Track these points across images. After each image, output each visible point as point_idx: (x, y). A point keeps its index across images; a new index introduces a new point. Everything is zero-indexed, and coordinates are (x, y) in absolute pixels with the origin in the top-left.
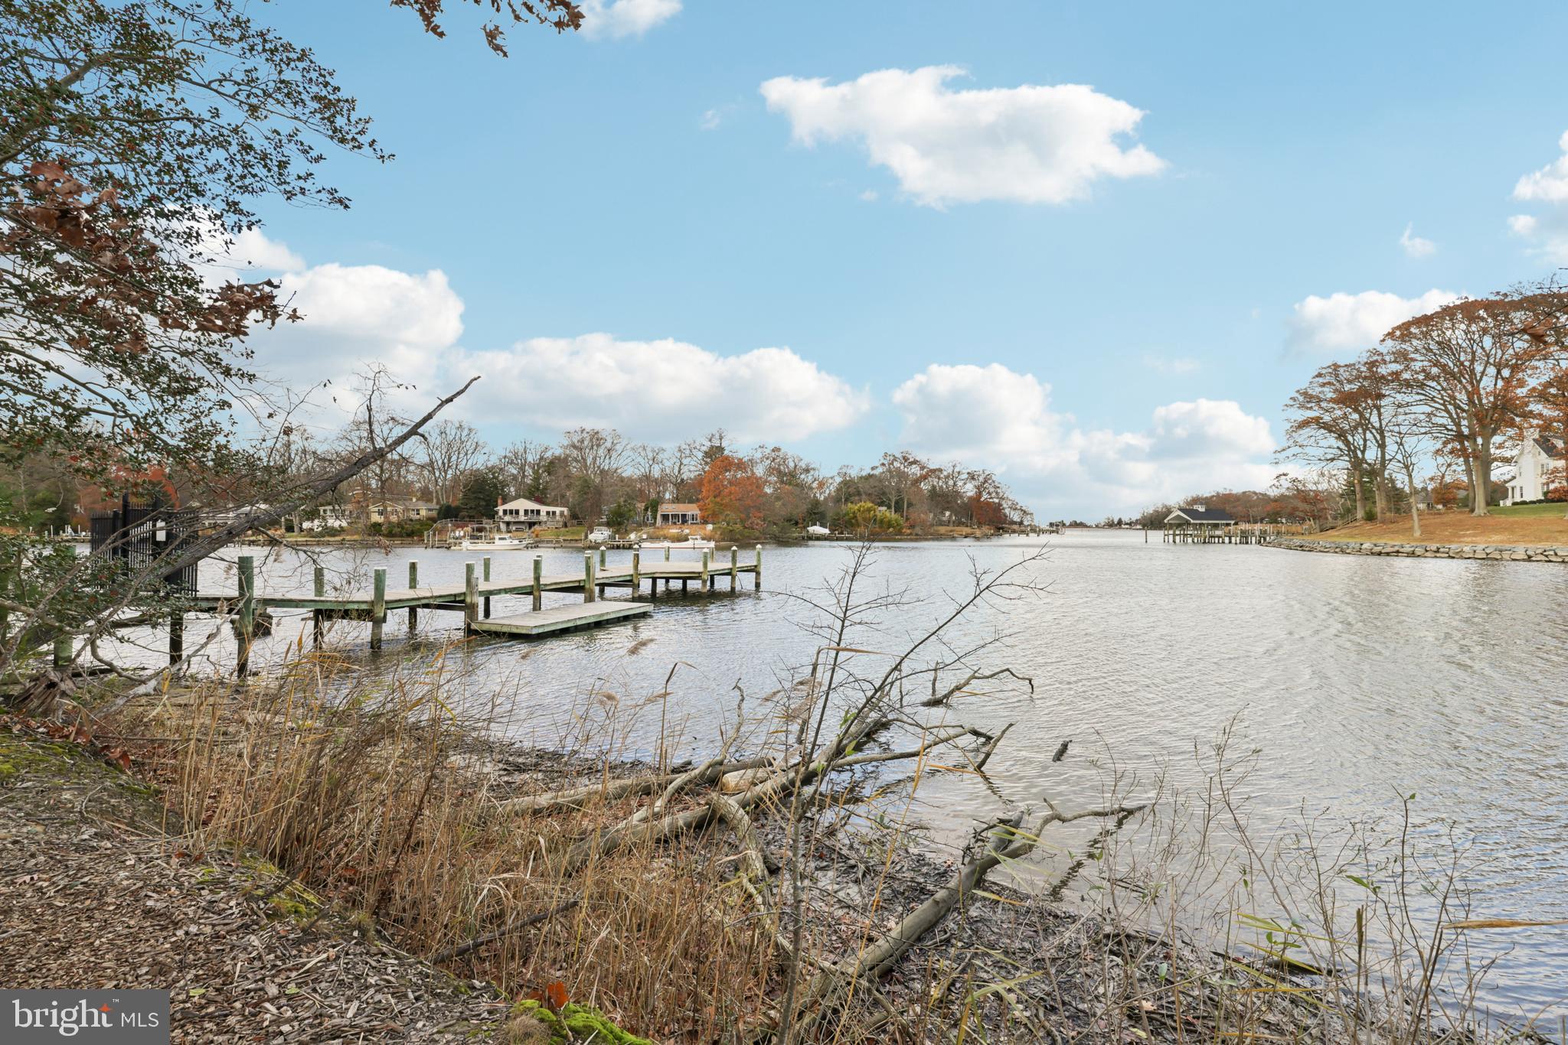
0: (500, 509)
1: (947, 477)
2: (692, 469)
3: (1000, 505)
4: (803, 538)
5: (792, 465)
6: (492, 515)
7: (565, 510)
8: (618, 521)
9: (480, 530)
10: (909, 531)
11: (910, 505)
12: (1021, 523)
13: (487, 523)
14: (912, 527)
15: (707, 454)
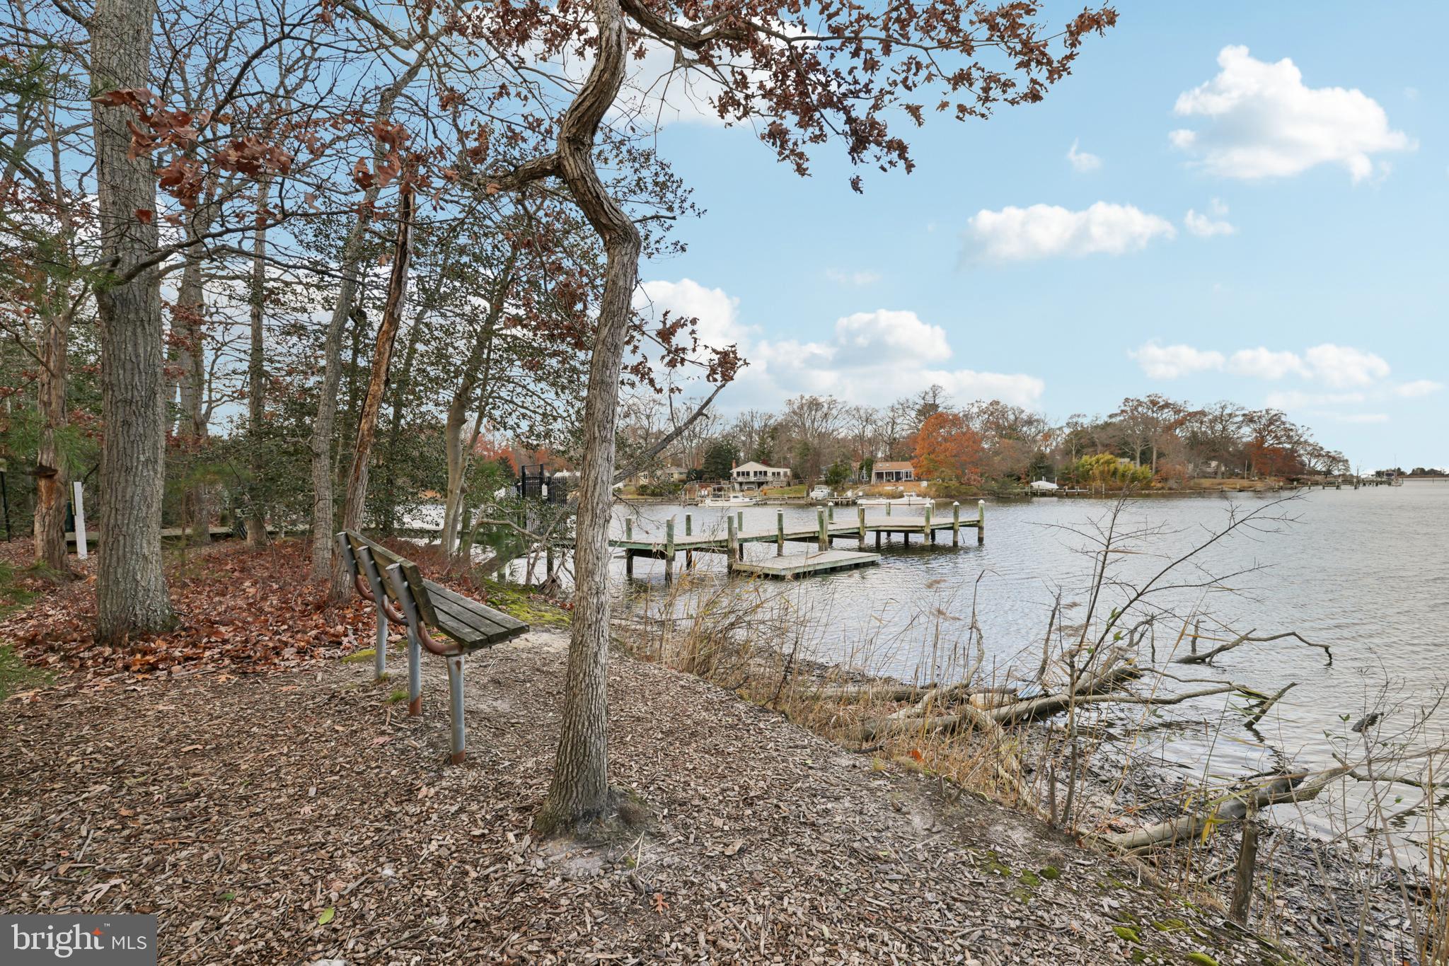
0: (735, 471)
1: (1214, 420)
2: (904, 429)
3: (1293, 451)
4: (1026, 494)
5: (1012, 417)
6: (728, 477)
7: (788, 471)
8: (836, 480)
9: (720, 490)
10: (1159, 485)
11: (1160, 455)
12: (1328, 473)
13: (724, 484)
14: (1165, 480)
15: (920, 412)
